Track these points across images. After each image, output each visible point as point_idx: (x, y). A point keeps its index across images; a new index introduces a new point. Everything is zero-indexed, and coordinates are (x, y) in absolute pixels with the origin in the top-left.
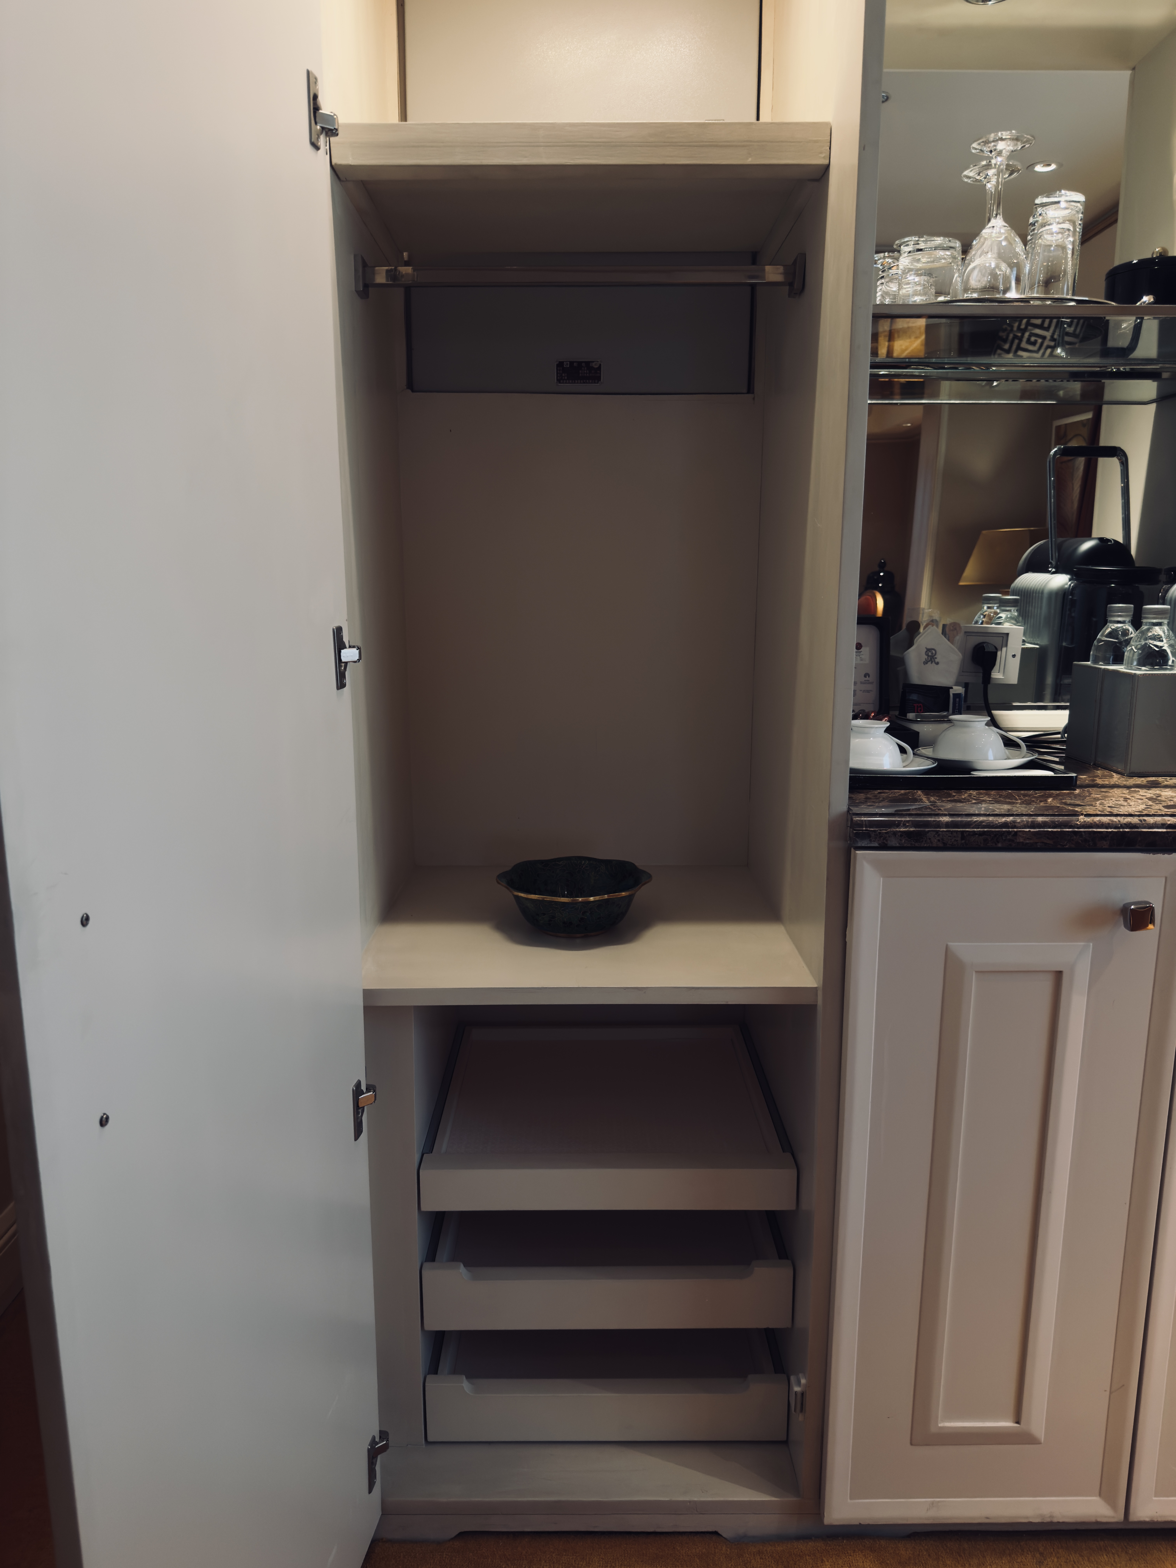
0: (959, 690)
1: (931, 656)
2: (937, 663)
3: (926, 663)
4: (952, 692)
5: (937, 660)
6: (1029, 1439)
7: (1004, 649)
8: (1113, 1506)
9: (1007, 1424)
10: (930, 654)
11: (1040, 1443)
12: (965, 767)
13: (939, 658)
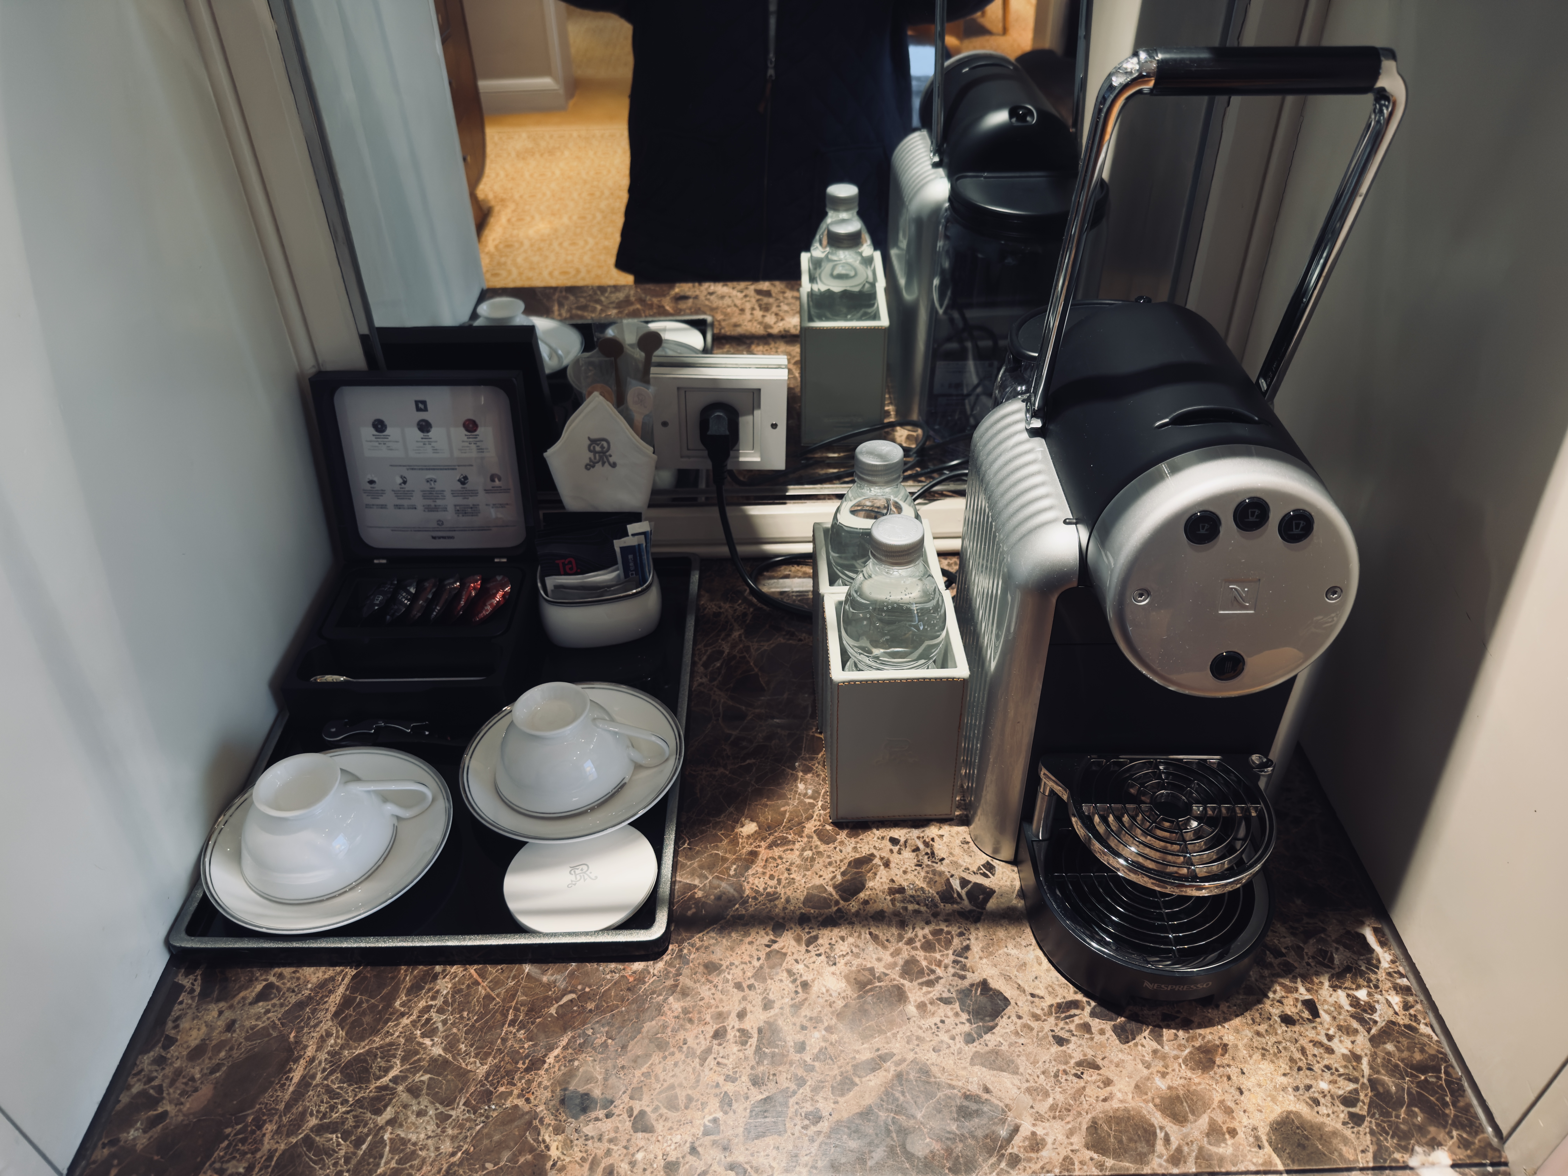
13: (614, 456)
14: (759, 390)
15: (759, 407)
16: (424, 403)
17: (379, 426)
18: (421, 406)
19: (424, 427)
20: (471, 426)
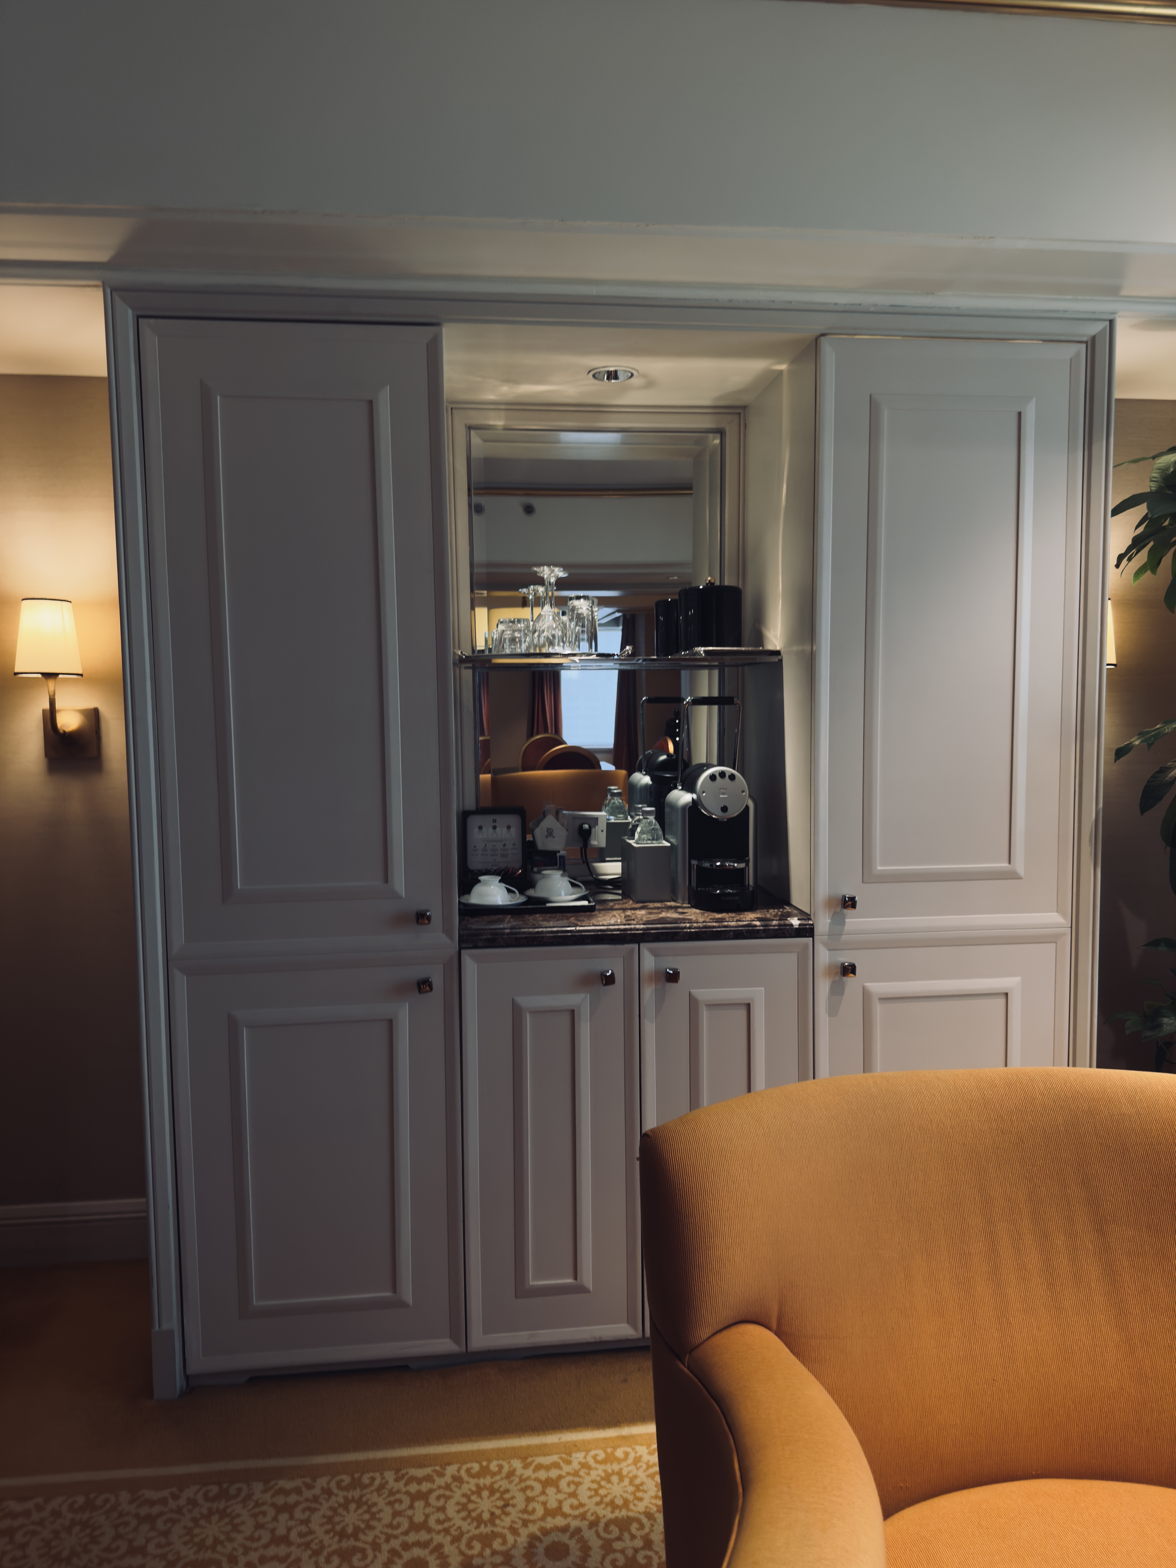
0: (562, 853)
1: (550, 833)
2: (554, 837)
3: (547, 837)
4: (558, 855)
5: (553, 835)
6: (582, 1289)
7: (597, 827)
8: (635, 1328)
9: (570, 1281)
10: (549, 832)
11: (590, 1292)
12: (545, 901)
13: (554, 834)
14: (597, 818)
15: (597, 825)
16: (496, 820)
17: (480, 828)
18: (494, 821)
19: (494, 828)
20: (509, 827)
